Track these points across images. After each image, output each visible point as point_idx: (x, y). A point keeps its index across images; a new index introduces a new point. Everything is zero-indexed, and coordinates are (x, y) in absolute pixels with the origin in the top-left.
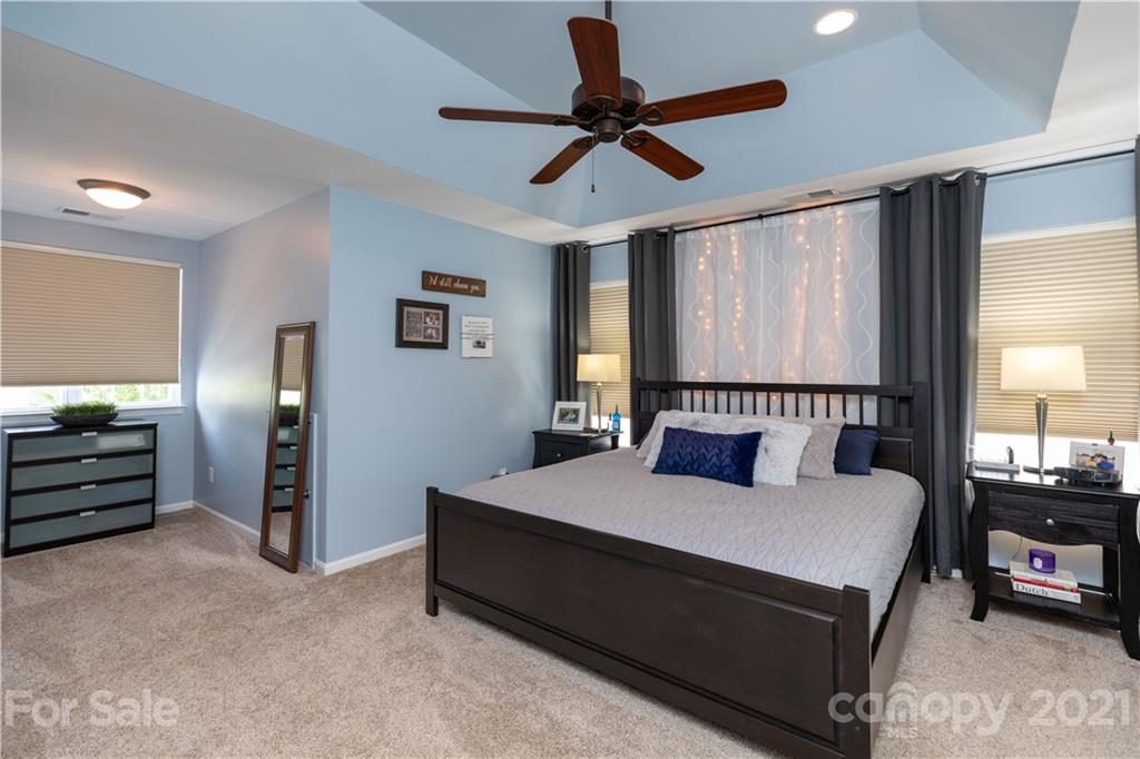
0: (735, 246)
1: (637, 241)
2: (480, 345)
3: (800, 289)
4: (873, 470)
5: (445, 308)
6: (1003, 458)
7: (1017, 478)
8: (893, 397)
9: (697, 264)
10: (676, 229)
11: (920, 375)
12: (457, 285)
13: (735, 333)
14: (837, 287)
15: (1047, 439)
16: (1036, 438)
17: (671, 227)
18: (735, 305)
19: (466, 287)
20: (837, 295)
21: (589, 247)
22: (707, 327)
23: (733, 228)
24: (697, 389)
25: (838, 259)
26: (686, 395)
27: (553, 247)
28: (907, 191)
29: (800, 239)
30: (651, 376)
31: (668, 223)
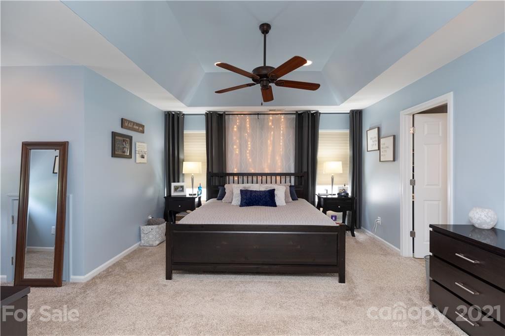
0: (248, 123)
1: (209, 116)
2: (143, 157)
3: (270, 141)
4: (299, 199)
5: (130, 138)
6: (325, 192)
7: (328, 197)
8: (299, 177)
9: (233, 128)
10: (226, 113)
11: (305, 170)
12: (135, 127)
13: (248, 155)
14: (281, 141)
15: (334, 186)
16: (331, 186)
17: (224, 112)
18: (248, 144)
19: (138, 128)
20: (281, 144)
21: (184, 115)
22: (237, 152)
23: (248, 117)
24: (236, 175)
25: (282, 132)
26: (231, 178)
27: (165, 112)
28: (302, 113)
29: (270, 124)
30: (215, 171)
31: (224, 111)
